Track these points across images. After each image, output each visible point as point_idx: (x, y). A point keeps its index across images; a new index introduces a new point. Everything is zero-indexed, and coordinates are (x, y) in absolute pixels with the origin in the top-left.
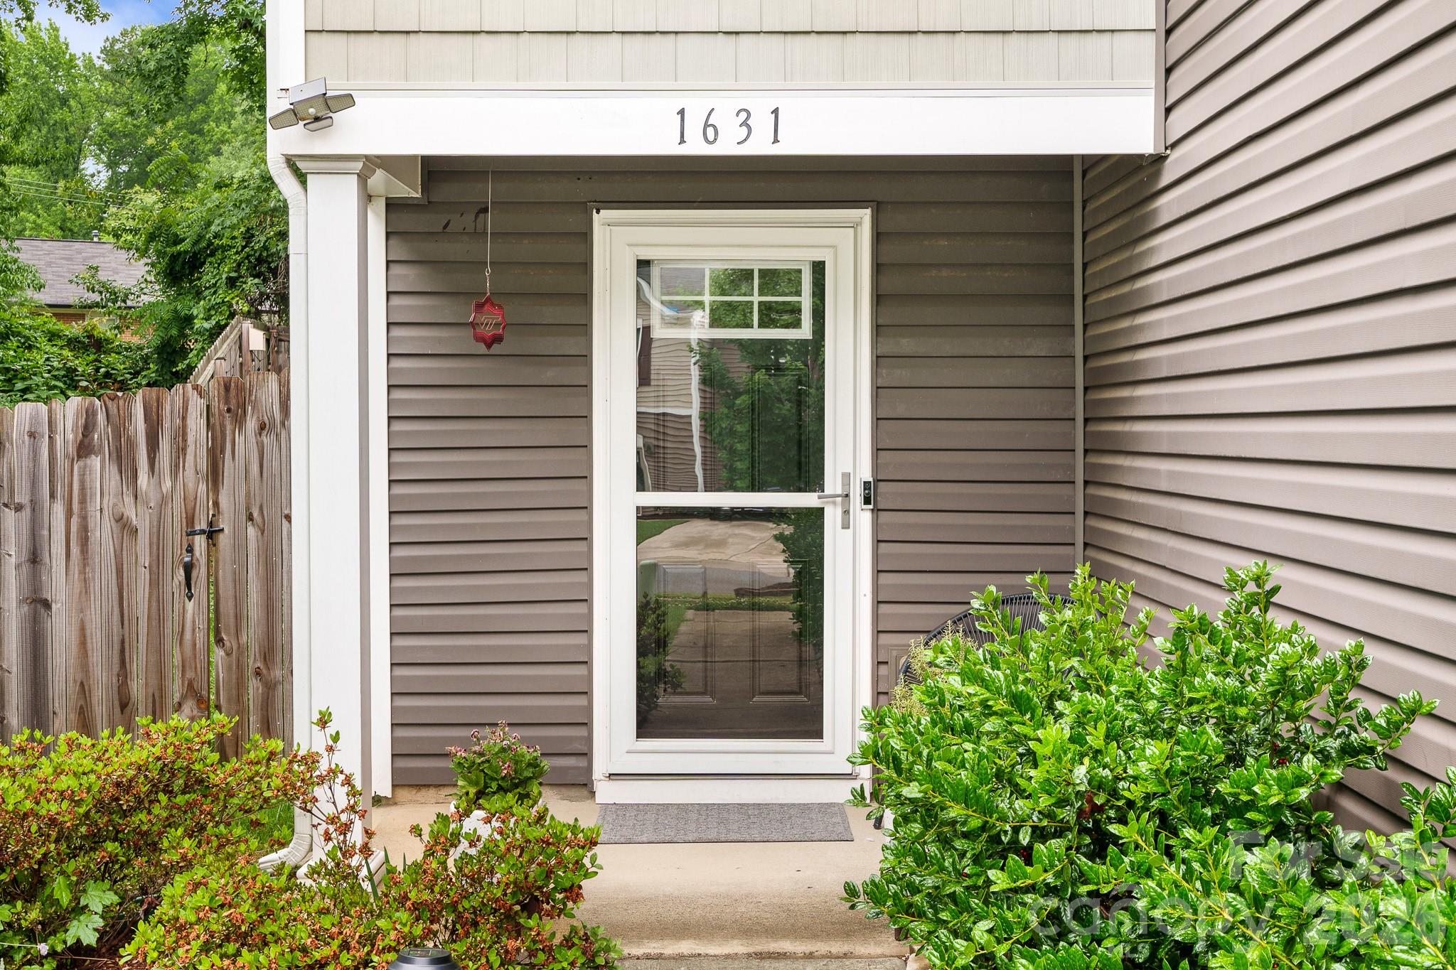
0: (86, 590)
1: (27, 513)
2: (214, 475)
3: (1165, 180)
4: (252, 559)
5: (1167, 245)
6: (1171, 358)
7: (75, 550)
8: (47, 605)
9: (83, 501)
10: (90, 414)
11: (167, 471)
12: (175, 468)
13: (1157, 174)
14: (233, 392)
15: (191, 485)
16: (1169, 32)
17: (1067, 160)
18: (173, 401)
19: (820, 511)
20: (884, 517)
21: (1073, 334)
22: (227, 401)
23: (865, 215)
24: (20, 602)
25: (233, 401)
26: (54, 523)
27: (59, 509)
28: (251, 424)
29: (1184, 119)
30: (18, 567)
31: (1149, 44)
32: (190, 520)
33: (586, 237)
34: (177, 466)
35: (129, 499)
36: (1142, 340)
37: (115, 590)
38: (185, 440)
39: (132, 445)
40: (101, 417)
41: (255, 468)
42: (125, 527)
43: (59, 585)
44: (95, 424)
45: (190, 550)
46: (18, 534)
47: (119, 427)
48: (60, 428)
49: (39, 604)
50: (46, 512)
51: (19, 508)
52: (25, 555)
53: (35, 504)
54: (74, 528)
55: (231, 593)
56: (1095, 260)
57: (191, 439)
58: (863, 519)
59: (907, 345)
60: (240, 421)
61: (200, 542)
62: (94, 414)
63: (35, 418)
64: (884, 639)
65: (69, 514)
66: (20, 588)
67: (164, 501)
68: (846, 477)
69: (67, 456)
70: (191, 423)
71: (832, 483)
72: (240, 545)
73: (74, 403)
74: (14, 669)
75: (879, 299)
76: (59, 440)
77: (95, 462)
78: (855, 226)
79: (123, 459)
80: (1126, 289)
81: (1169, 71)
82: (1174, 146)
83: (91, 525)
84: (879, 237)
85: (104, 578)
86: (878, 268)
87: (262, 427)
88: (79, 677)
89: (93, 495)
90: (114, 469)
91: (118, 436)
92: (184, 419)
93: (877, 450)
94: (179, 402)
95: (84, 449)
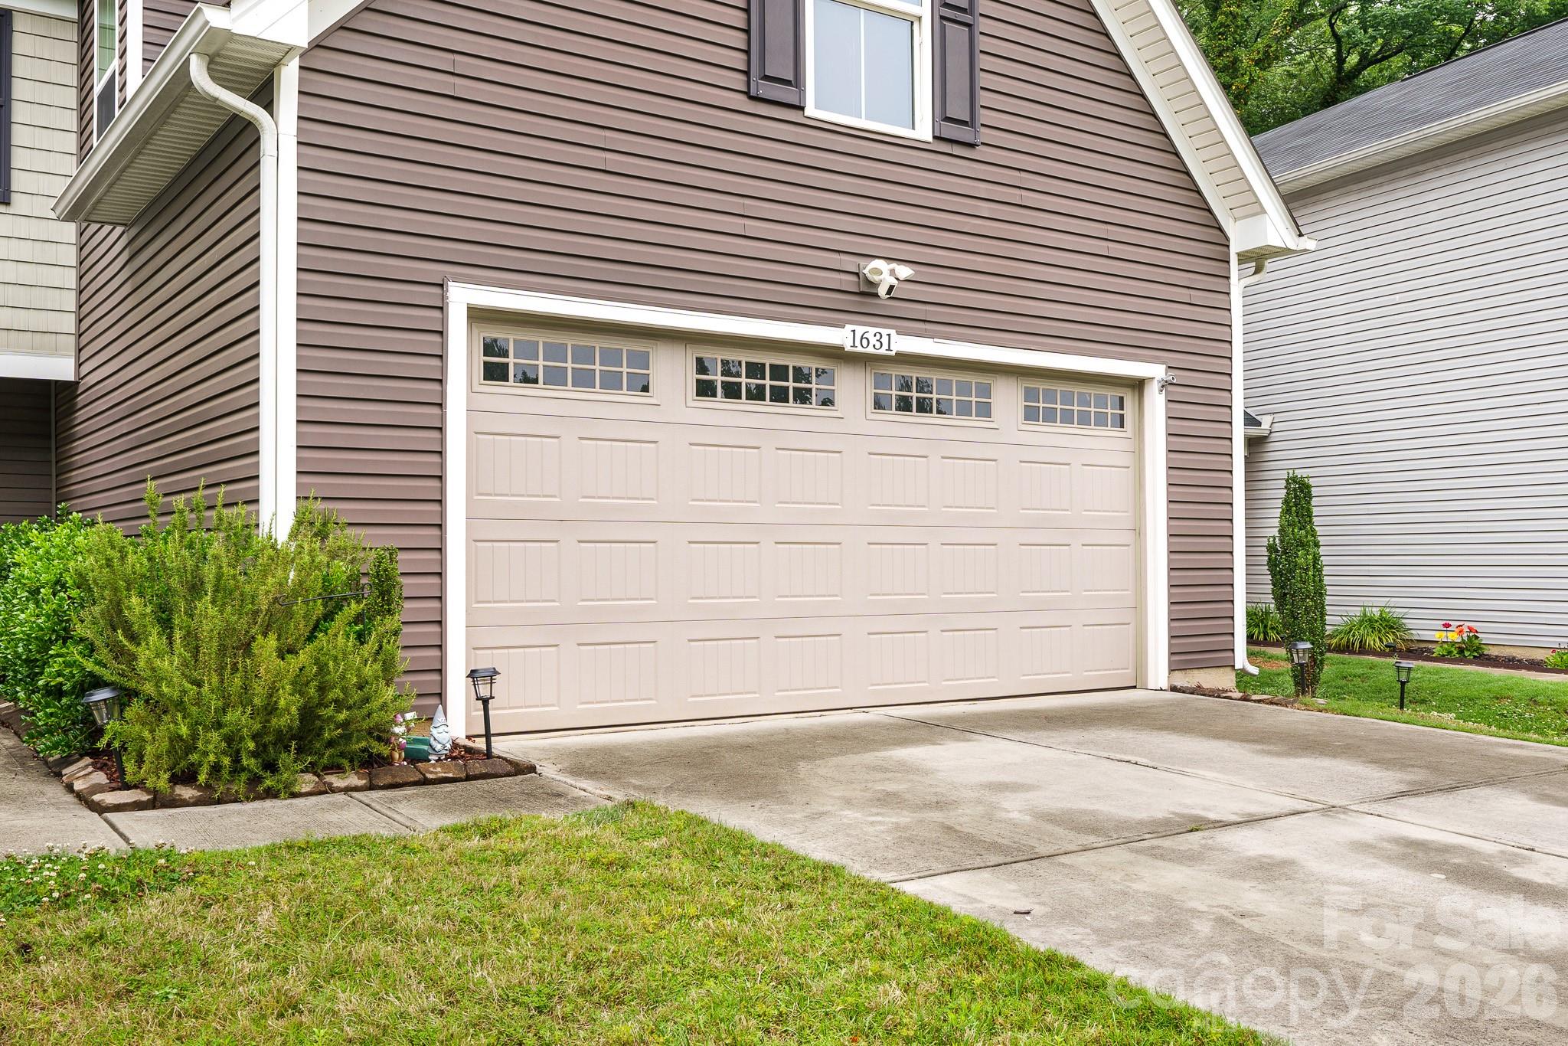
3: (79, 392)
5: (81, 415)
6: (82, 459)
13: (77, 389)
16: (80, 336)
17: (50, 381)
21: (50, 452)
29: (85, 369)
31: (72, 339)
36: (73, 453)
56: (60, 420)
80: (68, 433)
81: (80, 350)
82: (82, 379)
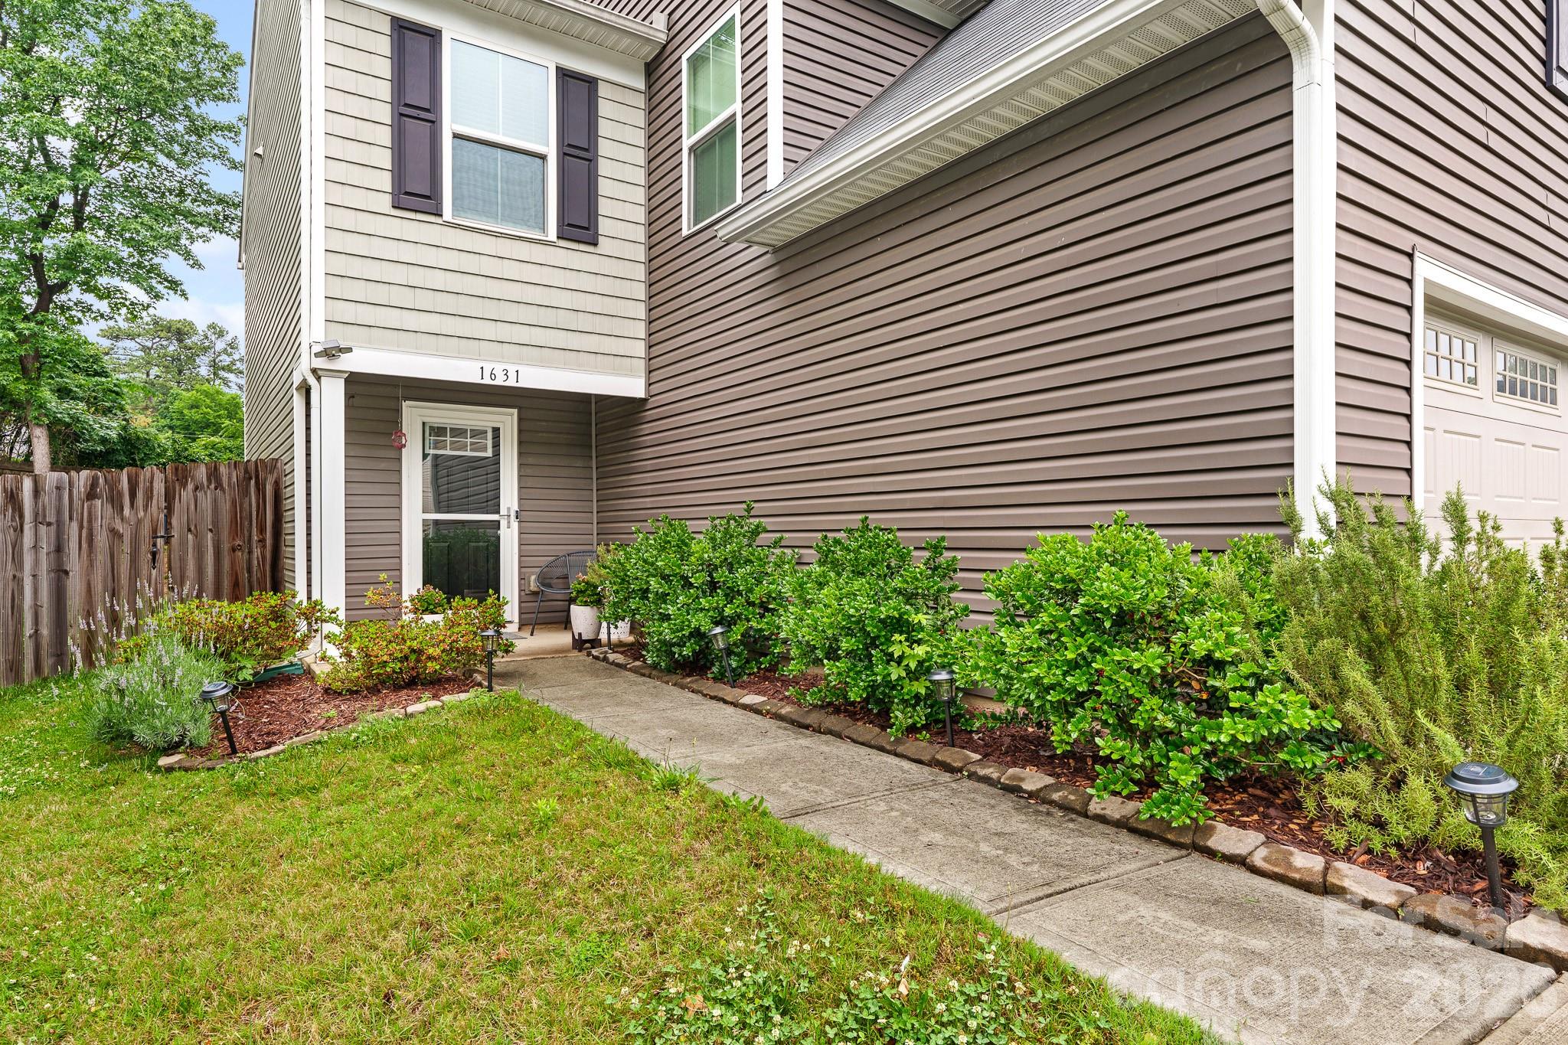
0: (91, 565)
1: (53, 528)
2: (169, 509)
4: (190, 550)
7: (84, 545)
8: (67, 573)
9: (90, 521)
10: (95, 480)
11: (141, 508)
12: (146, 508)
13: (647, 406)
14: (180, 471)
15: (155, 515)
16: (651, 360)
18: (145, 476)
19: (499, 522)
20: (523, 524)
22: (176, 475)
23: (515, 411)
24: (49, 572)
25: (180, 476)
26: (71, 532)
27: (75, 525)
28: (190, 486)
29: (655, 389)
30: (48, 554)
31: (643, 363)
32: (155, 531)
33: (398, 411)
34: (147, 506)
35: (118, 521)
37: (109, 565)
38: (152, 493)
39: (120, 494)
40: (101, 481)
41: (192, 507)
42: (114, 534)
43: (74, 563)
44: (98, 484)
45: (155, 545)
46: (48, 538)
47: (113, 486)
48: (76, 485)
49: (60, 573)
50: (66, 527)
51: (49, 524)
52: (52, 548)
53: (59, 523)
54: (84, 535)
55: (178, 565)
57: (155, 493)
58: (515, 525)
59: (531, 460)
60: (184, 485)
61: (160, 542)
62: (98, 478)
63: (60, 480)
64: (523, 570)
65: (81, 528)
66: (49, 564)
67: (139, 522)
68: (509, 509)
69: (80, 499)
70: (155, 485)
71: (503, 511)
72: (183, 543)
73: (85, 474)
74: (45, 605)
75: (520, 443)
76: (75, 491)
77: (98, 503)
78: (512, 415)
79: (115, 501)
82: (650, 398)
83: (95, 533)
84: (520, 420)
85: (101, 558)
86: (520, 431)
87: (196, 488)
88: (86, 608)
89: (96, 519)
90: (109, 506)
91: (111, 490)
92: (152, 483)
93: (520, 499)
94: (148, 475)
95: (91, 495)
